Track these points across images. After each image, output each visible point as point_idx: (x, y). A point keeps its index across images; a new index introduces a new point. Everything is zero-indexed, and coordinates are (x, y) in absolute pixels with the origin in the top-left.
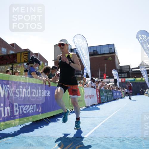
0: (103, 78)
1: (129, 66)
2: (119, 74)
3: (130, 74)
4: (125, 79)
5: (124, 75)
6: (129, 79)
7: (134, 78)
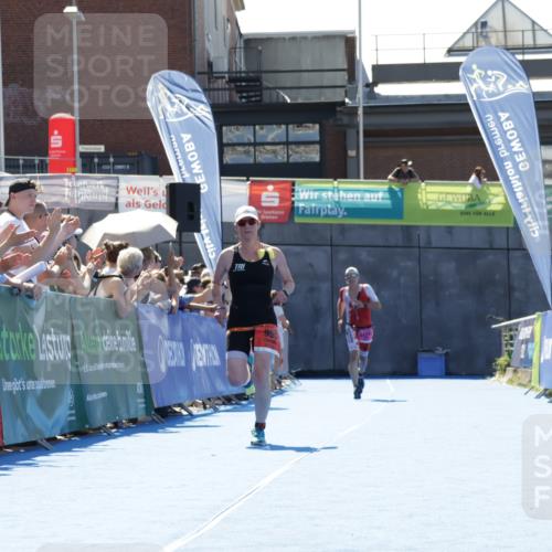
0: (43, 168)
1: (349, 43)
2: (231, 134)
3: (351, 133)
4: (296, 188)
5: (287, 144)
6: (339, 191)
7: (390, 177)
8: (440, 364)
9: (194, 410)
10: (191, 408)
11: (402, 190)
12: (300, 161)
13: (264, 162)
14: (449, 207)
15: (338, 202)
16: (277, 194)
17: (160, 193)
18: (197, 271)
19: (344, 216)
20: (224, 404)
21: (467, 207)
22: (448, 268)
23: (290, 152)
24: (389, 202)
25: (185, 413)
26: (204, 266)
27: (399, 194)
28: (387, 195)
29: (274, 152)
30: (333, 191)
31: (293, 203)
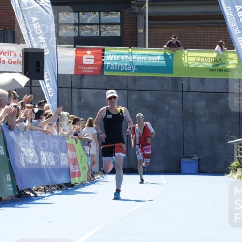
3: (140, 18)
4: (105, 53)
5: (100, 24)
6: (132, 55)
7: (165, 46)
8: (195, 166)
9: (39, 193)
10: (36, 192)
11: (172, 55)
12: (108, 35)
13: (84, 36)
14: (202, 66)
15: (132, 62)
16: (93, 57)
17: (18, 54)
18: (41, 105)
19: (135, 71)
20: (57, 189)
21: (213, 66)
22: (201, 105)
23: (102, 30)
24: (164, 62)
25: (32, 195)
26: (46, 102)
27: (170, 57)
28: (163, 58)
29: (91, 30)
30: (129, 55)
31: (103, 62)
